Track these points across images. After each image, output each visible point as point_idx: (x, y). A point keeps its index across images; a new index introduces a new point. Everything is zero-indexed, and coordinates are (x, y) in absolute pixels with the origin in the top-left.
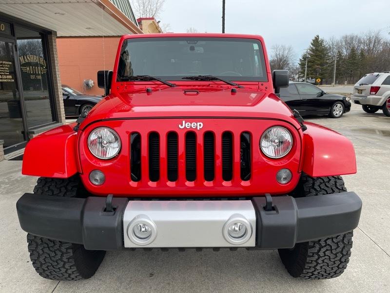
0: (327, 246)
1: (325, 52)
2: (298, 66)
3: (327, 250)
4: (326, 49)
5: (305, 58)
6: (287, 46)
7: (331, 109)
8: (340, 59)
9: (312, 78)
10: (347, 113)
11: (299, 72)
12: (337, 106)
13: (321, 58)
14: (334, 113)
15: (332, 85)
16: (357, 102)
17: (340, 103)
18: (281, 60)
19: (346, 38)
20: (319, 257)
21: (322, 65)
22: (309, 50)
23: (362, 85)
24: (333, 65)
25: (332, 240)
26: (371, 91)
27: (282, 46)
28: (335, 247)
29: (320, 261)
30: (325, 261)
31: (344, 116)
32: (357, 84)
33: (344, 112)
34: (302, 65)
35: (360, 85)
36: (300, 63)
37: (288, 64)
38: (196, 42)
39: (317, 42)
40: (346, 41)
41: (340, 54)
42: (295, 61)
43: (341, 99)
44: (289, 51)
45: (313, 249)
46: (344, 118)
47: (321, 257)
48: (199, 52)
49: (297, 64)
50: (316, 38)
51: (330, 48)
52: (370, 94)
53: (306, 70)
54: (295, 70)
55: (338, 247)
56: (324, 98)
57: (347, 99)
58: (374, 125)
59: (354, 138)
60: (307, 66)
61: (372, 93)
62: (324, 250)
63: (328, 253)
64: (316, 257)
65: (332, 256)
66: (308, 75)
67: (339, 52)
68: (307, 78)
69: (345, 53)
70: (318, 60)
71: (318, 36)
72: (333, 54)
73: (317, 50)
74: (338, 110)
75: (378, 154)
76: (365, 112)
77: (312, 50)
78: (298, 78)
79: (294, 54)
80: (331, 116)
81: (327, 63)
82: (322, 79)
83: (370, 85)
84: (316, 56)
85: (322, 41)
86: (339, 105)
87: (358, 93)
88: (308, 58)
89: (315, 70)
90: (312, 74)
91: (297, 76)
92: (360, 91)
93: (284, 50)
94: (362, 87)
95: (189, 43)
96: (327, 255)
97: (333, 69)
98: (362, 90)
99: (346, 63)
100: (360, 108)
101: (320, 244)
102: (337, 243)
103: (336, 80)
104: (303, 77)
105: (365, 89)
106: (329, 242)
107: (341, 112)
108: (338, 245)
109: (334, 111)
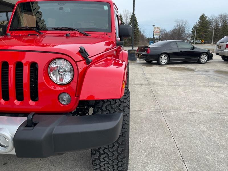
0: (105, 154)
1: (208, 24)
2: (191, 33)
3: (105, 157)
4: (208, 22)
5: (195, 27)
6: (184, 20)
7: (199, 57)
8: (217, 28)
9: (199, 40)
10: (210, 61)
11: (191, 36)
12: (203, 56)
13: (205, 27)
14: (201, 61)
15: (211, 44)
16: (217, 54)
17: (205, 54)
18: (180, 29)
19: (222, 15)
20: (101, 162)
21: (206, 32)
22: (197, 23)
23: (221, 43)
24: (213, 32)
25: (109, 150)
26: (226, 47)
27: (181, 20)
28: (111, 155)
29: (102, 164)
30: (106, 164)
31: (208, 63)
32: (218, 43)
33: (208, 60)
34: (193, 32)
35: (220, 43)
36: (192, 30)
37: (185, 31)
38: (64, 4)
39: (203, 18)
40: (221, 17)
41: (217, 25)
42: (189, 29)
43: (207, 51)
44: (185, 23)
45: (95, 155)
46: (208, 64)
47: (102, 162)
48: (67, 11)
49: (190, 31)
50: (202, 15)
51: (211, 21)
52: (226, 49)
53: (195, 35)
54: (189, 35)
55: (114, 155)
56: (195, 50)
57: (210, 52)
58: (225, 68)
59: (207, 76)
60: (196, 33)
61: (227, 48)
62: (103, 157)
63: (106, 159)
64: (98, 162)
65: (110, 162)
66: (196, 38)
67: (216, 24)
68: (196, 40)
69: (220, 25)
70: (203, 29)
71: (204, 14)
72: (213, 25)
73: (202, 23)
74: (204, 58)
75: (217, 87)
76: (223, 60)
77: (200, 23)
78: (191, 40)
79: (188, 25)
80: (199, 62)
81: (209, 31)
82: (205, 40)
83: (226, 43)
84: (202, 26)
85: (206, 18)
86: (205, 55)
87: (219, 48)
88: (197, 27)
89: (201, 35)
90: (199, 37)
91: (190, 39)
92: (220, 47)
93: (183, 23)
94: (221, 45)
95: (59, 5)
96: (106, 161)
97: (212, 35)
98: (221, 46)
99: (221, 31)
100: (220, 58)
101: (100, 153)
102: (113, 152)
103: (214, 42)
104: (194, 39)
105: (223, 46)
106: (106, 151)
107: (206, 60)
108: (113, 153)
109: (201, 59)
